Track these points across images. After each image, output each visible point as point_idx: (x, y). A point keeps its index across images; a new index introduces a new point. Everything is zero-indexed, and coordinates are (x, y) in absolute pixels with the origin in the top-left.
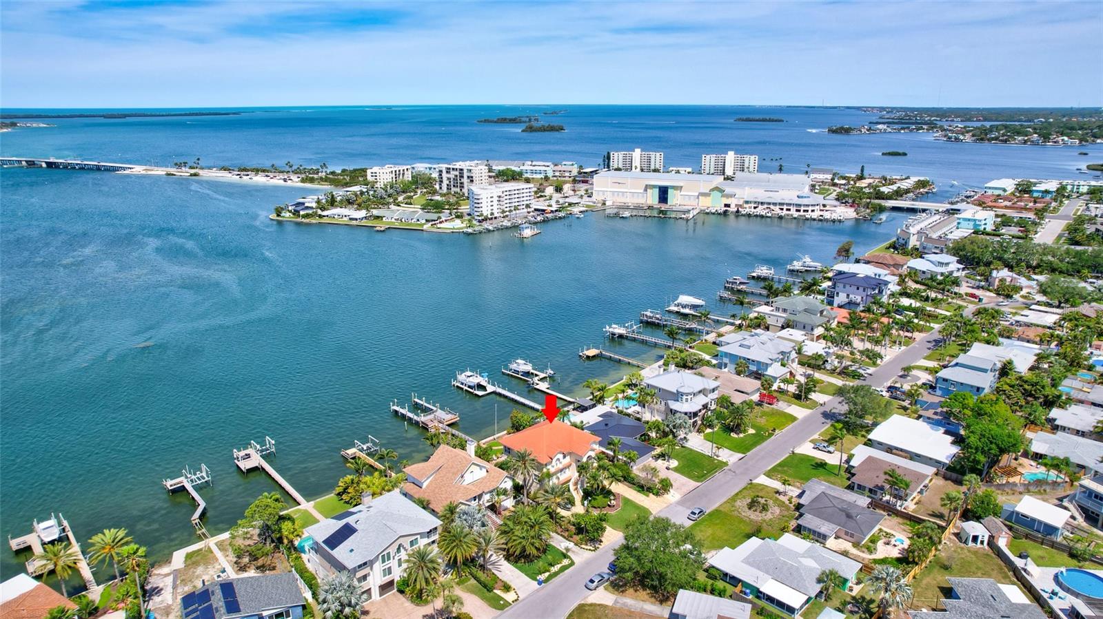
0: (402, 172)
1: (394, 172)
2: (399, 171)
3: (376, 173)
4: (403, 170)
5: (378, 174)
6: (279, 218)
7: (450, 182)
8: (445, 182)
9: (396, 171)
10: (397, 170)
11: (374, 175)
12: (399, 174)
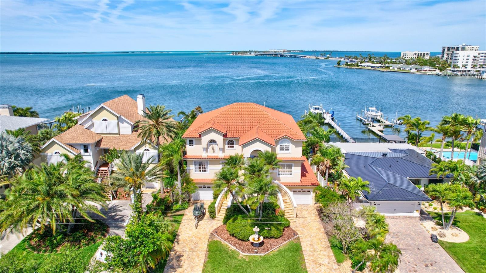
0: (422, 55)
1: (417, 54)
2: (421, 54)
3: (406, 54)
4: (424, 54)
5: (407, 55)
6: (338, 66)
7: (448, 56)
8: (445, 56)
9: (418, 54)
10: (420, 53)
11: (405, 55)
12: (421, 56)
